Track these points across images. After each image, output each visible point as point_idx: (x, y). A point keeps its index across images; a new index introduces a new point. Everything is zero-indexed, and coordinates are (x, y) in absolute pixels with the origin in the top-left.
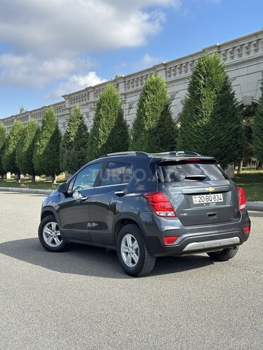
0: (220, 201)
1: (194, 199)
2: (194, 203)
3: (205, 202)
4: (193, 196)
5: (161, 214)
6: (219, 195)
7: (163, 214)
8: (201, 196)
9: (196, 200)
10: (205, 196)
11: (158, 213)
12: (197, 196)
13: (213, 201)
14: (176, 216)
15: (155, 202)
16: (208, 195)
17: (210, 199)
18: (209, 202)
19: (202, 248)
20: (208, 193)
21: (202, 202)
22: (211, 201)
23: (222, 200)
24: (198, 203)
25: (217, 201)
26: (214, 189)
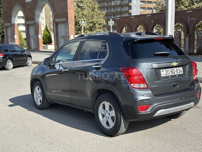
0: (181, 73)
1: (162, 73)
2: (162, 76)
3: (170, 74)
4: (161, 70)
5: (135, 86)
6: (180, 68)
7: (136, 86)
8: (167, 70)
9: (164, 73)
10: (170, 70)
11: (132, 85)
12: (164, 70)
13: (176, 74)
14: (147, 88)
15: (130, 76)
16: (172, 69)
17: (174, 72)
18: (173, 74)
19: (168, 113)
20: (173, 67)
21: (168, 75)
22: (174, 73)
23: (182, 73)
24: (165, 75)
25: (178, 73)
26: (177, 64)
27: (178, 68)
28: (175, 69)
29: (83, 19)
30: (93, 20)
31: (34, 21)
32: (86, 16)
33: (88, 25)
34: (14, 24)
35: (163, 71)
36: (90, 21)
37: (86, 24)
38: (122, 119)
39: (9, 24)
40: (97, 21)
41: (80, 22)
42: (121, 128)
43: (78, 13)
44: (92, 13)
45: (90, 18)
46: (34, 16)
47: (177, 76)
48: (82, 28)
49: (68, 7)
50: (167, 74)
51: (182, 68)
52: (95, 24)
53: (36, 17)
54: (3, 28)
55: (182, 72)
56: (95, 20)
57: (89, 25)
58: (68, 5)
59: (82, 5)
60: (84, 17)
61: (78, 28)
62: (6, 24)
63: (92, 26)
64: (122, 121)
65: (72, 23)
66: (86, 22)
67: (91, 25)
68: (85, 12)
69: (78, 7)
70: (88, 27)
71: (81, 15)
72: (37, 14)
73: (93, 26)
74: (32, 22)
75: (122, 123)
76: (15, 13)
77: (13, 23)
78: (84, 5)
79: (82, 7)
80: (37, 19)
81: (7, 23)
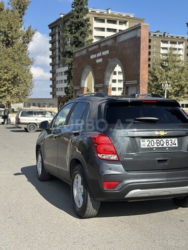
1: (142, 143)
2: (142, 147)
3: (155, 146)
4: (141, 140)
5: (104, 157)
6: (173, 140)
8: (150, 140)
9: (144, 144)
10: (155, 140)
11: (99, 155)
12: (146, 140)
14: (118, 160)
15: (98, 144)
16: (160, 140)
17: (162, 143)
18: (160, 146)
19: (147, 195)
20: (159, 137)
21: (151, 147)
22: (163, 145)
23: (177, 145)
24: (146, 147)
25: (169, 146)
26: (166, 133)
27: (169, 139)
28: (165, 140)
29: (166, 82)
30: (180, 83)
31: (103, 83)
32: (170, 78)
33: (173, 88)
34: (83, 88)
35: (144, 141)
36: (176, 84)
37: (171, 88)
38: (89, 196)
39: (77, 88)
40: (186, 84)
41: (163, 85)
42: (88, 208)
43: (162, 74)
44: (180, 74)
45: (176, 80)
46: (104, 78)
48: (164, 92)
49: (141, 67)
50: (150, 145)
51: (176, 139)
52: (184, 87)
53: (105, 79)
54: (72, 92)
55: (175, 144)
56: (183, 83)
57: (175, 89)
58: (141, 65)
59: (167, 65)
60: (169, 79)
61: (160, 92)
62: (75, 88)
63: (179, 91)
64: (89, 199)
65: (144, 86)
66: (170, 85)
67: (177, 89)
68: (170, 73)
69: (163, 67)
70: (173, 91)
71: (164, 77)
72: (107, 76)
73: (181, 90)
74: (101, 85)
75: (88, 201)
76: (85, 75)
77: (82, 86)
78: (170, 65)
79: (167, 67)
80: (107, 82)
81: (76, 86)
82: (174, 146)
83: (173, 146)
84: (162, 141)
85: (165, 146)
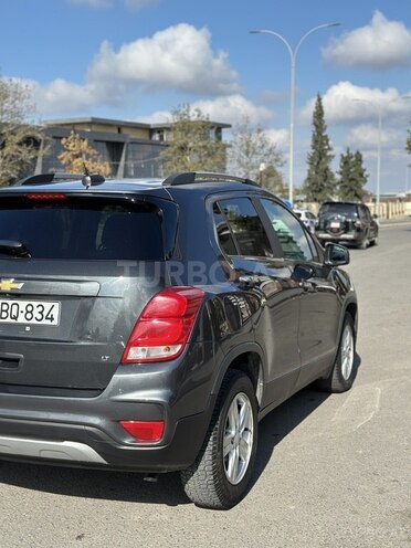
6: (47, 305)
13: (22, 321)
16: (10, 302)
17: (14, 313)
18: (9, 321)
22: (16, 318)
23: (55, 322)
25: (34, 321)
27: (35, 304)
28: (23, 304)
47: (28, 329)
51: (57, 304)
55: (52, 319)
82: (48, 322)
83: (44, 322)
84: (15, 307)
85: (21, 319)
